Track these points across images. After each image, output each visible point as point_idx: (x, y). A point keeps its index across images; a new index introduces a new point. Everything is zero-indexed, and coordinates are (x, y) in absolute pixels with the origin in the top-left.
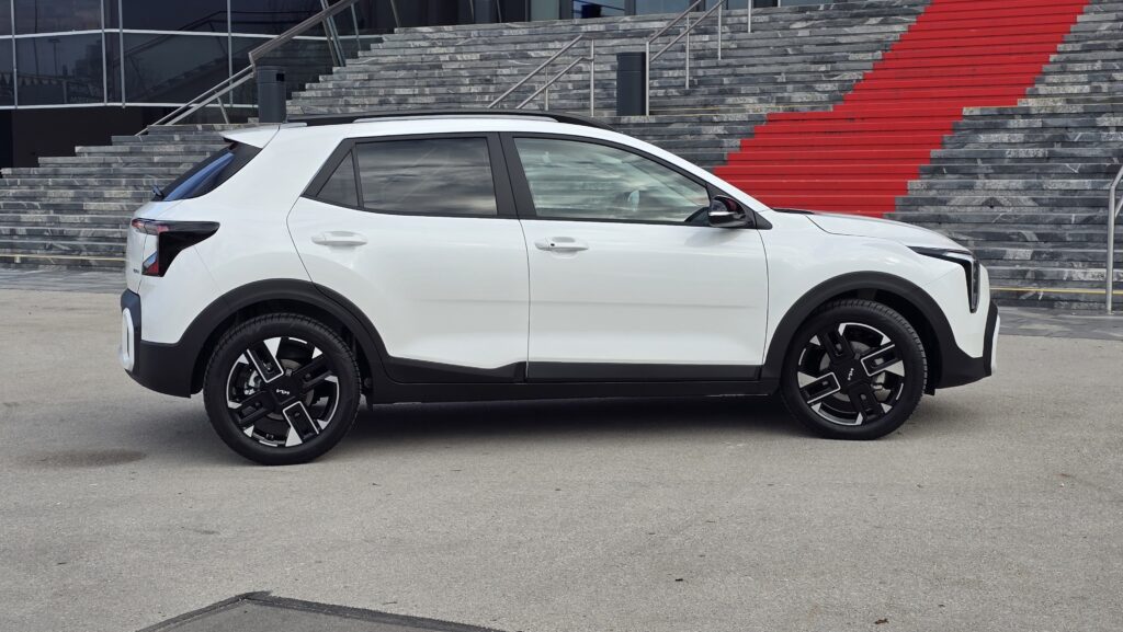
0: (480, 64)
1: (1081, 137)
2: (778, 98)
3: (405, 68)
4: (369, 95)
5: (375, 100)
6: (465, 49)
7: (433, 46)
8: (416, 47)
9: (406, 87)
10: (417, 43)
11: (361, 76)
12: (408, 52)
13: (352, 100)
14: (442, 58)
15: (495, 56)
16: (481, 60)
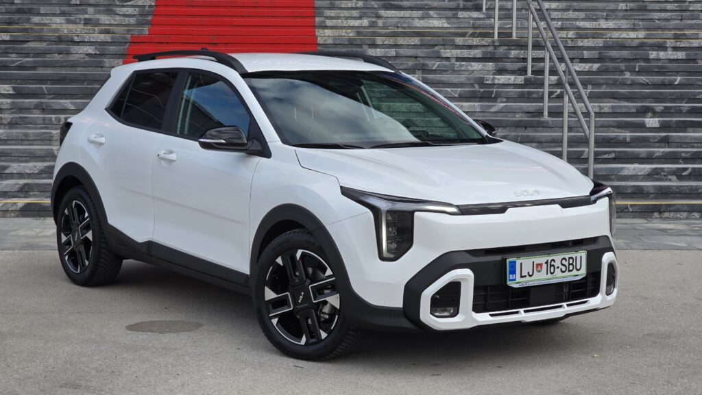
1: (438, 66)
2: (85, 19)
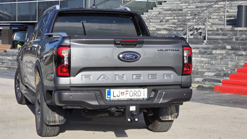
0: (195, 9)
3: (171, 10)
4: (157, 19)
5: (159, 21)
6: (191, 4)
7: (182, 3)
8: (176, 4)
9: (170, 16)
10: (177, 2)
11: (156, 13)
12: (173, 5)
13: (152, 20)
14: (183, 7)
15: (200, 6)
16: (196, 8)
